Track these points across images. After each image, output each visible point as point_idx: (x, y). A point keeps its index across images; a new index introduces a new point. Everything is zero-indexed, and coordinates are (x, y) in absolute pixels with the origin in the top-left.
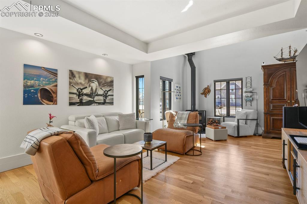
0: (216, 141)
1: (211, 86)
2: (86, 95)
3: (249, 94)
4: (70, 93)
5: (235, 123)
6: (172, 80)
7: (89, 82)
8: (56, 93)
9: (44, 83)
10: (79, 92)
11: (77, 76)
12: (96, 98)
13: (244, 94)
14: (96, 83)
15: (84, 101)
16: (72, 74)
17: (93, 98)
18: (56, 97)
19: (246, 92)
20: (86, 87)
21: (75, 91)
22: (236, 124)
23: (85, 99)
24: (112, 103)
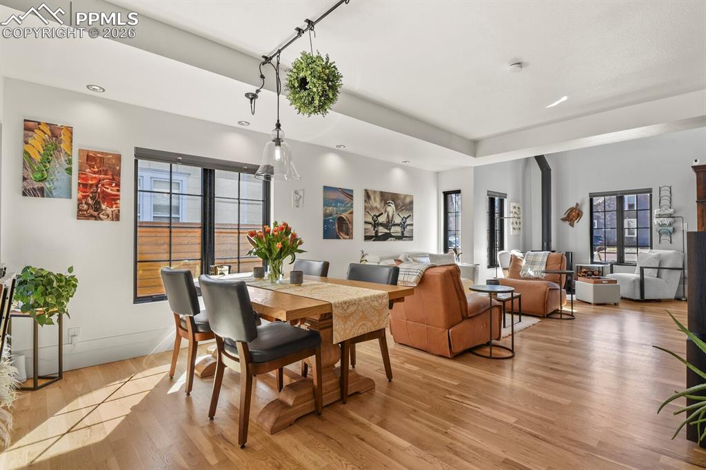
0: (598, 304)
1: (582, 204)
2: (382, 224)
3: (667, 221)
4: (366, 222)
5: (636, 275)
6: (505, 196)
7: (385, 205)
8: (351, 223)
9: (341, 209)
10: (375, 221)
11: (372, 197)
12: (394, 229)
13: (655, 221)
14: (393, 206)
15: (380, 234)
16: (368, 195)
17: (390, 230)
18: (352, 228)
19: (660, 216)
20: (382, 214)
21: (370, 220)
22: (639, 276)
23: (382, 230)
24: (411, 238)
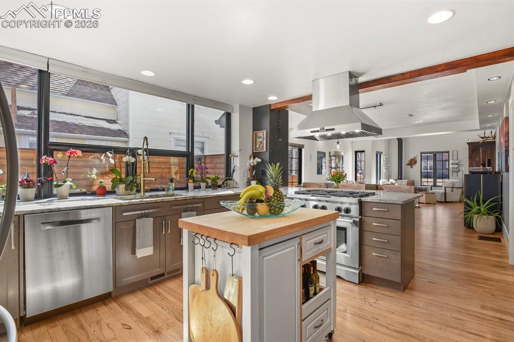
0: (427, 203)
3: (456, 166)
5: (442, 191)
6: (382, 153)
13: (451, 166)
16: (330, 154)
19: (453, 164)
22: (444, 191)
